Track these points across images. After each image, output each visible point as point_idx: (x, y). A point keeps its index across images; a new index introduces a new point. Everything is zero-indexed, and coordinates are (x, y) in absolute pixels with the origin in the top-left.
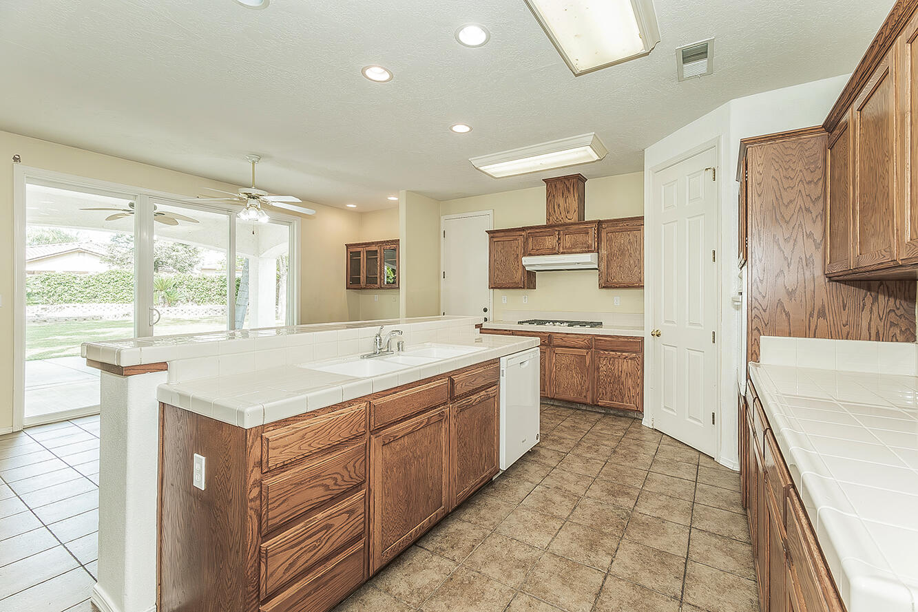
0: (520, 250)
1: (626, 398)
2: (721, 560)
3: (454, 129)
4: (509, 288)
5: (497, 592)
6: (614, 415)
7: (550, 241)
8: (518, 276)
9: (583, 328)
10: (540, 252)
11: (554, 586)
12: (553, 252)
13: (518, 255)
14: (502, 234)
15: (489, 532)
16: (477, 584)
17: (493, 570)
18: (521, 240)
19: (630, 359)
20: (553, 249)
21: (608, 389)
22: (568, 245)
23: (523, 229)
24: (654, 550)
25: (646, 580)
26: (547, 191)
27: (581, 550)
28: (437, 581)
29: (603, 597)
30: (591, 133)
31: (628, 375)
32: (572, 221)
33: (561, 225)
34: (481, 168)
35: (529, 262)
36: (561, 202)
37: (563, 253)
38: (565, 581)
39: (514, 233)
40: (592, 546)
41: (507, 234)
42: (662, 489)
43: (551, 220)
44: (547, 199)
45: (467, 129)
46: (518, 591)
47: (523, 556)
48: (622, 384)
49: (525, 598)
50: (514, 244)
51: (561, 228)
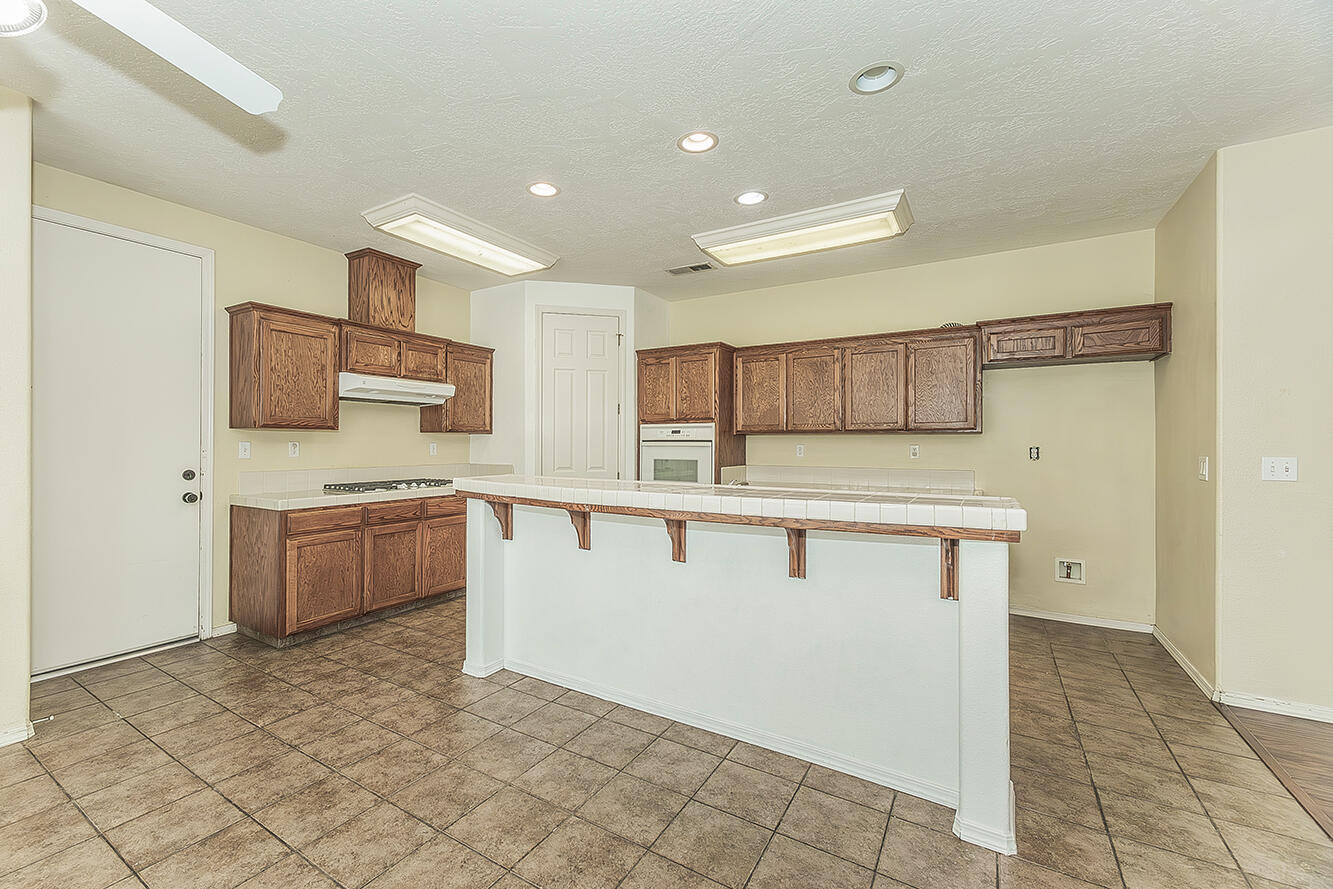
0: (329, 359)
7: (385, 356)
8: (326, 406)
10: (371, 369)
12: (390, 372)
13: (324, 367)
14: (290, 319)
18: (331, 340)
20: (390, 367)
22: (412, 366)
23: (339, 322)
32: (409, 330)
36: (393, 295)
37: (404, 377)
41: (299, 322)
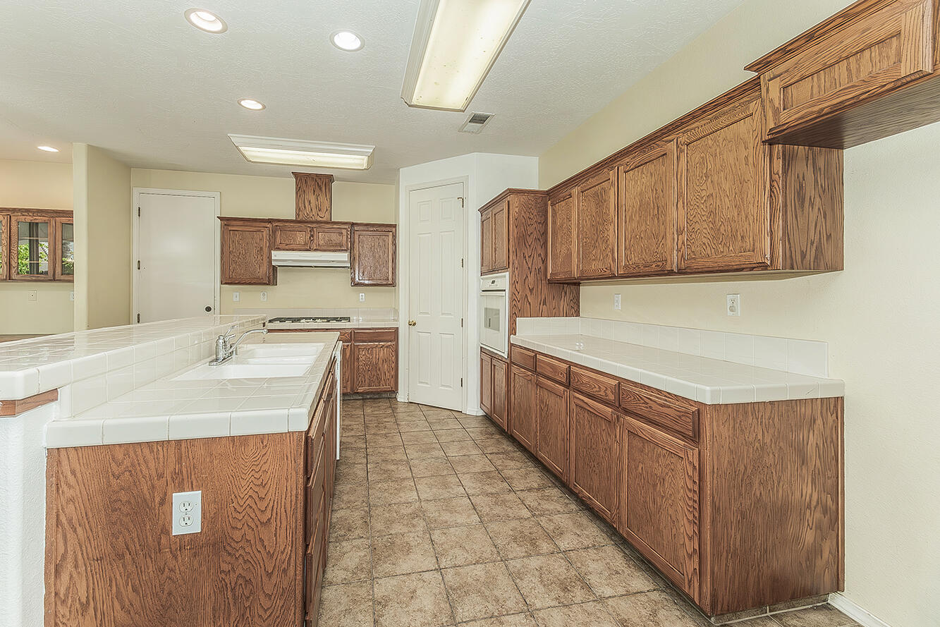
0: (265, 244)
1: (383, 382)
2: (512, 464)
3: (243, 103)
4: (250, 284)
5: (416, 538)
6: (370, 398)
7: (301, 238)
8: (263, 271)
9: (339, 323)
10: (291, 247)
11: (446, 516)
12: (305, 248)
13: (261, 248)
14: (241, 223)
15: (367, 509)
16: (398, 541)
17: (397, 529)
18: (266, 232)
19: (387, 347)
20: (305, 245)
21: (367, 377)
22: (322, 243)
23: (270, 221)
24: (479, 473)
25: (491, 490)
26: (297, 185)
27: (441, 491)
28: (365, 556)
29: (479, 508)
30: (372, 146)
31: (384, 361)
32: (324, 219)
33: (313, 222)
34: (242, 148)
35: (278, 256)
36: (313, 199)
37: (316, 250)
38: (452, 511)
39: (257, 224)
40: (445, 486)
41: (246, 223)
42: (450, 439)
43: (301, 215)
44: (297, 193)
45: (260, 107)
46: (429, 530)
47: (409, 511)
48: (379, 370)
49: (437, 532)
50: (259, 235)
51: (314, 225)
